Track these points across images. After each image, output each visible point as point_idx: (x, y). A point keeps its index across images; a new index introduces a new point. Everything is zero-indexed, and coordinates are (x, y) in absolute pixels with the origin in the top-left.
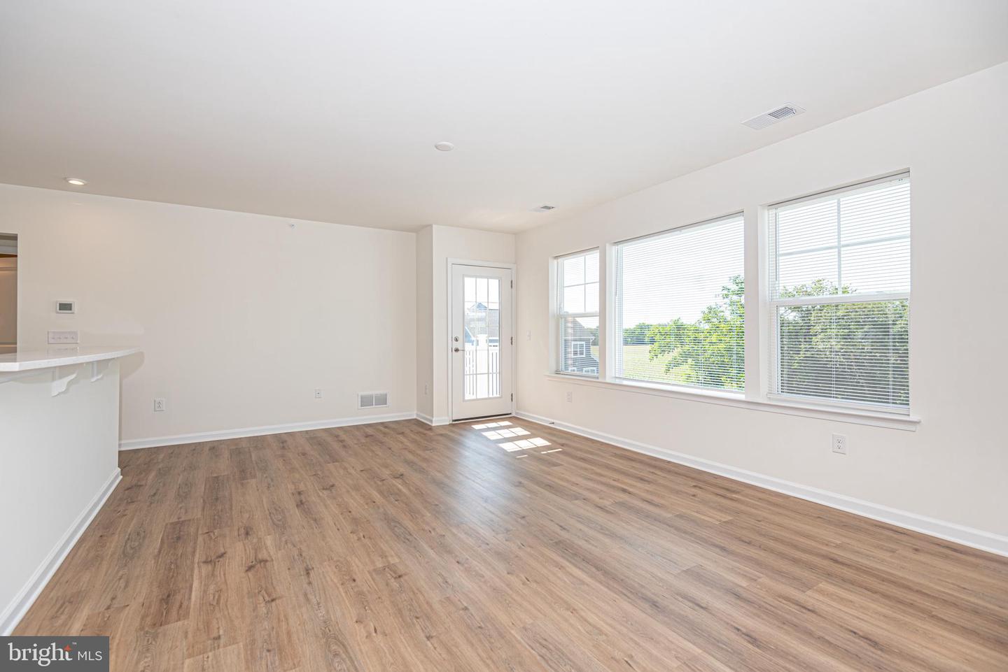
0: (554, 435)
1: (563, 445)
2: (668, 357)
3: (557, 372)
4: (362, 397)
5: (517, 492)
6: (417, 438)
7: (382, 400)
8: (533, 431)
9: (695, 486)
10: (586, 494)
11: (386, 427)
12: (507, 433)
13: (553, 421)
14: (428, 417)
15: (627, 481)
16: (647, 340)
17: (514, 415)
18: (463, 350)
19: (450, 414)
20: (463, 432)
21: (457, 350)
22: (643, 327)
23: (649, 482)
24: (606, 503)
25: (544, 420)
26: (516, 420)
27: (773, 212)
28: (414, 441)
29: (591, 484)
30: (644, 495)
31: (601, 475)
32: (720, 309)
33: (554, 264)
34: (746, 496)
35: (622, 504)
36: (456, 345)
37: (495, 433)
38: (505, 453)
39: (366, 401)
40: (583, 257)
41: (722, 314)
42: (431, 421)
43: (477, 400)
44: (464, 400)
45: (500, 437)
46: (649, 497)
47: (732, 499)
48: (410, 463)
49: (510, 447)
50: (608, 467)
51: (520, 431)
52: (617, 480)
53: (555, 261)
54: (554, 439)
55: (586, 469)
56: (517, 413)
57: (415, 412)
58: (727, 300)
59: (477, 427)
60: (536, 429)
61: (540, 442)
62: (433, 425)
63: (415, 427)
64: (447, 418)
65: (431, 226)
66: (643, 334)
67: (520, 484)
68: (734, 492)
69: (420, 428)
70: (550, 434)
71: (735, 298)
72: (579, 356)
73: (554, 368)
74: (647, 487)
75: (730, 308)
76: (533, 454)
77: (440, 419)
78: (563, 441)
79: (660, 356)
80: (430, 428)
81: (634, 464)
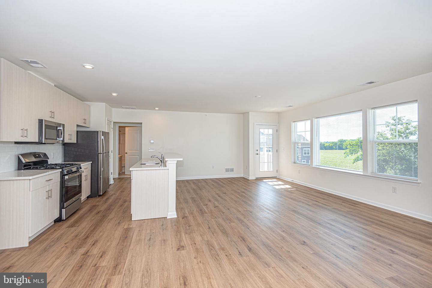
0: (293, 185)
1: (296, 188)
2: (354, 156)
3: (295, 163)
4: (226, 169)
5: (280, 199)
6: (245, 182)
7: (232, 170)
8: (286, 183)
9: (342, 202)
10: (304, 201)
11: (234, 179)
12: (276, 183)
13: (293, 180)
14: (248, 177)
15: (318, 199)
16: (344, 147)
17: (278, 177)
18: (260, 154)
19: (255, 176)
20: (260, 182)
21: (257, 154)
22: (342, 141)
23: (326, 200)
24: (310, 204)
25: (290, 180)
26: (279, 179)
27: (373, 110)
28: (244, 183)
29: (305, 199)
30: (323, 203)
31: (309, 197)
32: (385, 133)
33: (293, 124)
34: (361, 206)
35: (315, 204)
36: (257, 152)
37: (271, 182)
38: (275, 189)
39: (227, 170)
40: (304, 122)
41: (385, 135)
42: (249, 178)
43: (264, 171)
44: (260, 171)
45: (273, 184)
46: (325, 203)
47: (354, 206)
48: (245, 189)
49: (277, 187)
50: (312, 195)
51: (280, 183)
52: (315, 199)
53: (294, 123)
54: (293, 186)
55: (304, 195)
56: (279, 177)
57: (243, 175)
58: (389, 128)
59: (265, 181)
60: (286, 182)
61: (288, 186)
62: (250, 179)
63: (243, 180)
64: (254, 177)
65: (249, 112)
66: (342, 144)
67: (281, 197)
68: (357, 204)
69: (245, 180)
70: (292, 184)
71: (393, 127)
72: (307, 155)
73: (293, 161)
74: (325, 201)
75: (390, 132)
76: (286, 190)
77: (251, 177)
78: (297, 187)
79: (350, 155)
80: (249, 180)
81: (322, 195)
